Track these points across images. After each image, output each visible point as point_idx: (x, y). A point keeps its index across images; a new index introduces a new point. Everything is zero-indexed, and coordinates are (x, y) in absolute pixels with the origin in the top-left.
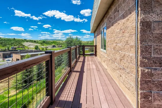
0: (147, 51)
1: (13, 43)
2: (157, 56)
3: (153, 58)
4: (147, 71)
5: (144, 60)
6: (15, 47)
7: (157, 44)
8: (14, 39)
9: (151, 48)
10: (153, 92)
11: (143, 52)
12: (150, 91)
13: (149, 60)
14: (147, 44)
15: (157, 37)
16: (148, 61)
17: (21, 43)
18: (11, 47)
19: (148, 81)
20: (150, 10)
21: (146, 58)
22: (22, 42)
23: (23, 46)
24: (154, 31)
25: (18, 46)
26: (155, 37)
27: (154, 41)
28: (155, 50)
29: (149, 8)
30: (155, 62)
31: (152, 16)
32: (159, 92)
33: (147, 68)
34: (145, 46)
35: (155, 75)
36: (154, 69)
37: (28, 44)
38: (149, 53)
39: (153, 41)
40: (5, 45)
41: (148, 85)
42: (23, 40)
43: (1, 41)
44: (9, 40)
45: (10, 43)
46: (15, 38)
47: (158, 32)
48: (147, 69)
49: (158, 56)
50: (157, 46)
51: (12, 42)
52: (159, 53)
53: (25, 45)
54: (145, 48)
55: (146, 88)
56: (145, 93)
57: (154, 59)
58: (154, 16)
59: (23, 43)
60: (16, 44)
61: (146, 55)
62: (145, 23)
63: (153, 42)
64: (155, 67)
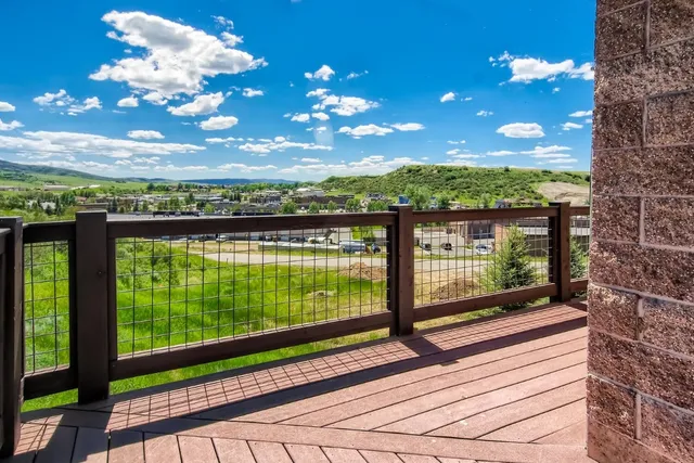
0: (616, 221)
1: (501, 187)
2: (663, 247)
3: (644, 253)
4: (610, 298)
5: (606, 254)
6: (506, 200)
7: (664, 196)
8: (507, 170)
9: (638, 211)
10: (638, 397)
11: (604, 226)
12: (628, 387)
13: (624, 259)
14: (619, 194)
15: (666, 164)
16: (623, 263)
17: (530, 185)
18: (494, 200)
19: (621, 342)
20: (634, 55)
21: (614, 249)
22: (532, 182)
23: (536, 199)
24: (650, 137)
25: (518, 197)
26: (657, 164)
27: (650, 184)
28: (653, 219)
29: (631, 48)
30: (654, 273)
31: (641, 76)
32: (671, 407)
33: (613, 290)
34: (613, 201)
35: (652, 326)
36: (648, 300)
37: (559, 192)
38: (628, 229)
39: (647, 181)
40: (478, 193)
41: (619, 358)
42: (536, 175)
43: (468, 180)
44: (490, 174)
45: (493, 186)
46: (510, 167)
47: (669, 141)
48: (615, 292)
49: (668, 247)
50: (664, 201)
51: (500, 182)
52: (673, 234)
53: (545, 196)
54: (612, 209)
55: (609, 366)
56: (603, 386)
57: (649, 257)
58: (650, 73)
59: (534, 186)
60: (511, 191)
61: (612, 235)
62: (615, 111)
63: (645, 186)
64: (652, 292)
